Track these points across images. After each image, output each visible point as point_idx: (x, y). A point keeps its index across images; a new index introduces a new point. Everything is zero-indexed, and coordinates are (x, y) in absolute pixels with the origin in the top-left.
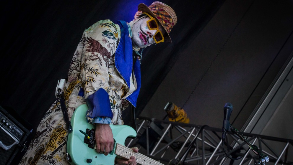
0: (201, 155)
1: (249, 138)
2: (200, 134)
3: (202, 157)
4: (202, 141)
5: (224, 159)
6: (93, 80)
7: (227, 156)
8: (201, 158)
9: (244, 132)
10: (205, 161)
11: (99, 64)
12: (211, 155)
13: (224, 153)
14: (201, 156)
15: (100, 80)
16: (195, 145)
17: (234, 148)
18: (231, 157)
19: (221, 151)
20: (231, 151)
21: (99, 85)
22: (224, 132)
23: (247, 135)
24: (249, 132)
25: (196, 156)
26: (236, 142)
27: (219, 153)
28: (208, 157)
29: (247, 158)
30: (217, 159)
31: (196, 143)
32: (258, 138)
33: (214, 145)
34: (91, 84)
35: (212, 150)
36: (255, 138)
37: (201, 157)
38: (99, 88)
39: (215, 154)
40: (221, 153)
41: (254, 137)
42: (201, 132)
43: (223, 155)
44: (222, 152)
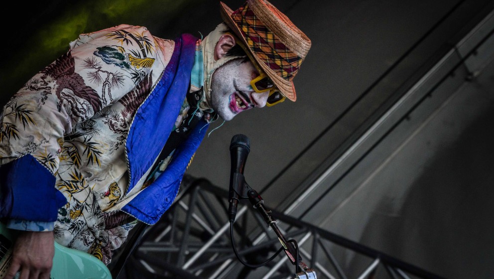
0: (179, 242)
1: (294, 229)
2: (187, 197)
3: (180, 247)
4: (189, 213)
5: (228, 262)
6: (14, 134)
7: (237, 259)
8: (177, 249)
9: (287, 212)
10: (183, 258)
11: (40, 100)
12: (200, 247)
13: (231, 250)
14: (179, 244)
15: (30, 136)
16: (170, 217)
17: (255, 243)
18: (244, 260)
19: (225, 242)
20: (248, 250)
21: (25, 146)
22: (233, 199)
23: (290, 221)
24: (297, 216)
25: (168, 243)
26: (264, 231)
27: (221, 247)
28: (192, 250)
29: (278, 274)
30: (212, 259)
31: (173, 214)
32: (313, 234)
33: (213, 228)
34: (9, 142)
35: (206, 237)
36: (306, 232)
37: (177, 246)
38: (24, 152)
39: (211, 247)
40: (225, 248)
41: (305, 229)
42: (190, 191)
43: (228, 253)
44: (227, 246)
